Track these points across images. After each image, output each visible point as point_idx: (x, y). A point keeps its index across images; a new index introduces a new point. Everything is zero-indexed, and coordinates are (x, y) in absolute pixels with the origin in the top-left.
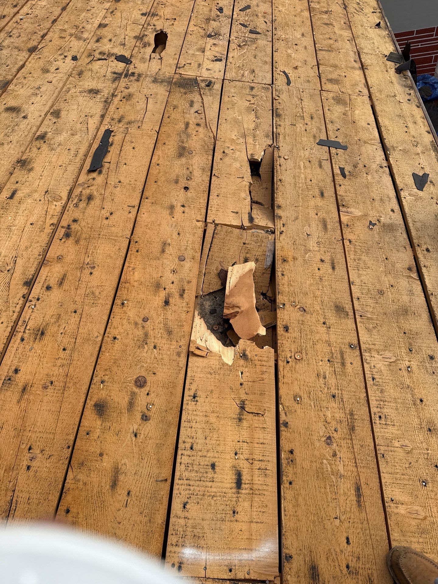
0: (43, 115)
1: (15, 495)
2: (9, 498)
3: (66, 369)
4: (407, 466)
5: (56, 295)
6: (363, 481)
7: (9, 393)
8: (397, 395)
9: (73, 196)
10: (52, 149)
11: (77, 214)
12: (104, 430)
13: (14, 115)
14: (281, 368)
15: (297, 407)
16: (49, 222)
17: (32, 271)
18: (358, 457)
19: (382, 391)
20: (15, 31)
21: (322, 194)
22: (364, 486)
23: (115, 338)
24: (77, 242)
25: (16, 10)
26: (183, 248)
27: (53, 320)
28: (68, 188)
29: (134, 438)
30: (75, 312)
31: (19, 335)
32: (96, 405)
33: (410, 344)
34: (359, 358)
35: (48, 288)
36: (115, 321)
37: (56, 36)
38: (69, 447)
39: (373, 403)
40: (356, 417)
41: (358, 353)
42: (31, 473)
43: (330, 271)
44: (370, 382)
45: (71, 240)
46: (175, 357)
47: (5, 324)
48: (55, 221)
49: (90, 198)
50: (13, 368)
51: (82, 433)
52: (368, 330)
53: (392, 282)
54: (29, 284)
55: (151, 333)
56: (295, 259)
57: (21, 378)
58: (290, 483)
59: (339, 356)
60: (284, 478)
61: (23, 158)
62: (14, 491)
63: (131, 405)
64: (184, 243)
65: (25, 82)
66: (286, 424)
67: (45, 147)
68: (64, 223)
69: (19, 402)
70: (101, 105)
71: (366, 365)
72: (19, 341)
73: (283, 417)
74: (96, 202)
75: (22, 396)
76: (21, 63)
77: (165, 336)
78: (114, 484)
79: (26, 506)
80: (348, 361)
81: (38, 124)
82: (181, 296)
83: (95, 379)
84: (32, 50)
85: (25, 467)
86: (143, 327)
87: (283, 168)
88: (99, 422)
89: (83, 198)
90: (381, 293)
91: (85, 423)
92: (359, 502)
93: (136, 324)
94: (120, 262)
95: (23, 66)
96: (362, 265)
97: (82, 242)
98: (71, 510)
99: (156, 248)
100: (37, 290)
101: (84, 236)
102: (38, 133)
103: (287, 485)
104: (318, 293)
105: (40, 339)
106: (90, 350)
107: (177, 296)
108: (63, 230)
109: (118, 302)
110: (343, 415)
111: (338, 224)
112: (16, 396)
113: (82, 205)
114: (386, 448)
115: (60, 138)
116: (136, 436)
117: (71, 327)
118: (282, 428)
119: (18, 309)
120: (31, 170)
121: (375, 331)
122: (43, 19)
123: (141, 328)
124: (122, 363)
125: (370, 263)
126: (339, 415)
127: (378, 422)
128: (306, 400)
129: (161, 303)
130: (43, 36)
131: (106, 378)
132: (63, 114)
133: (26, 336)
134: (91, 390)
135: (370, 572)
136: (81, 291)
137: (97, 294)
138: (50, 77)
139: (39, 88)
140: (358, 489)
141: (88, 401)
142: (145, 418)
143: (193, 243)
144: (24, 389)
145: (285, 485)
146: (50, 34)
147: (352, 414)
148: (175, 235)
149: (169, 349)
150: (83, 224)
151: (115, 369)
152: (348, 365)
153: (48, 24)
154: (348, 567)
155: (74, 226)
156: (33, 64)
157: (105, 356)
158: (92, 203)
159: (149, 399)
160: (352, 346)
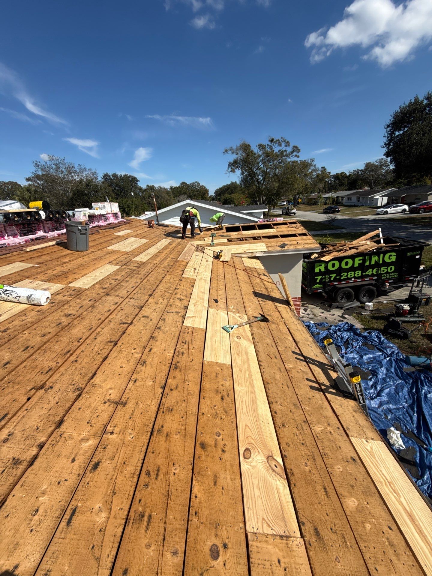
0: (158, 319)
2: (167, 489)
3: (184, 426)
4: (343, 478)
5: (175, 393)
6: (326, 485)
7: (161, 437)
8: (328, 444)
9: (176, 352)
10: (164, 333)
11: (178, 360)
12: (207, 456)
13: (146, 319)
14: (278, 431)
15: (289, 448)
16: (168, 362)
17: (164, 382)
18: (321, 473)
19: (322, 443)
20: (142, 288)
21: (276, 358)
22: (327, 488)
23: (203, 414)
24: (180, 371)
25: (142, 280)
26: (225, 376)
27: (175, 404)
28: (174, 349)
30: (184, 401)
31: (162, 410)
32: (200, 444)
33: (328, 422)
34: (308, 427)
35: (171, 390)
36: (202, 406)
37: (159, 291)
38: (191, 464)
39: (320, 448)
40: (314, 454)
41: (307, 425)
42: (176, 476)
43: (287, 389)
44: (316, 438)
45: (178, 370)
46: (231, 423)
47: (155, 405)
48: (170, 362)
49: (183, 353)
50: (161, 425)
51: (196, 458)
52: (309, 415)
53: (313, 395)
54: (164, 388)
55: (218, 412)
56: (272, 383)
57: (165, 430)
58: (295, 485)
59: (300, 426)
60: (291, 482)
61: (153, 336)
62: (169, 485)
63: (216, 445)
64: (224, 374)
65: (149, 307)
66: (286, 456)
67: (161, 332)
68: (174, 363)
69: (165, 441)
70: (181, 318)
71: (312, 431)
72: (162, 413)
73: (284, 453)
74: (186, 355)
75: (166, 439)
76: (147, 300)
77: (225, 413)
78: (215, 484)
79: (176, 493)
80: (304, 428)
81: (157, 323)
82: (228, 396)
83: (198, 432)
84: (150, 295)
85: (172, 474)
86: (214, 409)
87: (258, 346)
88: (203, 452)
89: (180, 353)
90: (310, 399)
91: (197, 452)
92: (327, 495)
93: (211, 408)
94: (200, 380)
95: (147, 301)
96: (299, 387)
97: (183, 371)
98: (198, 496)
99: (214, 375)
100: (166, 389)
101: (183, 368)
102: (157, 327)
103: (293, 486)
104: (285, 398)
105: (171, 412)
106: (193, 419)
107: (226, 396)
108: (174, 366)
109: (202, 397)
110: (309, 453)
111: (285, 370)
112: (164, 438)
113: (180, 356)
114: (331, 469)
115: (167, 329)
116: (221, 460)
117: (183, 407)
118: (285, 458)
119: (160, 399)
120: (156, 341)
121: (312, 415)
122: (153, 284)
124: (208, 425)
125: (302, 386)
126: (308, 452)
127: (324, 456)
128: (291, 445)
129: (220, 399)
130: (154, 291)
131: (203, 432)
132: (166, 320)
133: (165, 410)
134: (197, 437)
135: (342, 532)
136: (185, 392)
137: (192, 393)
138: (159, 305)
139: (155, 309)
140: (325, 489)
141: (197, 442)
142: (223, 451)
143: (228, 374)
144: (167, 435)
145: (292, 486)
146: (157, 290)
147: (313, 453)
148: (220, 370)
149: (227, 420)
150: (182, 364)
151: (206, 427)
152: (305, 430)
153: (155, 286)
154: (331, 529)
155: (178, 364)
156: (151, 300)
157: (200, 422)
158: (184, 355)
159: (223, 442)
160: (304, 422)
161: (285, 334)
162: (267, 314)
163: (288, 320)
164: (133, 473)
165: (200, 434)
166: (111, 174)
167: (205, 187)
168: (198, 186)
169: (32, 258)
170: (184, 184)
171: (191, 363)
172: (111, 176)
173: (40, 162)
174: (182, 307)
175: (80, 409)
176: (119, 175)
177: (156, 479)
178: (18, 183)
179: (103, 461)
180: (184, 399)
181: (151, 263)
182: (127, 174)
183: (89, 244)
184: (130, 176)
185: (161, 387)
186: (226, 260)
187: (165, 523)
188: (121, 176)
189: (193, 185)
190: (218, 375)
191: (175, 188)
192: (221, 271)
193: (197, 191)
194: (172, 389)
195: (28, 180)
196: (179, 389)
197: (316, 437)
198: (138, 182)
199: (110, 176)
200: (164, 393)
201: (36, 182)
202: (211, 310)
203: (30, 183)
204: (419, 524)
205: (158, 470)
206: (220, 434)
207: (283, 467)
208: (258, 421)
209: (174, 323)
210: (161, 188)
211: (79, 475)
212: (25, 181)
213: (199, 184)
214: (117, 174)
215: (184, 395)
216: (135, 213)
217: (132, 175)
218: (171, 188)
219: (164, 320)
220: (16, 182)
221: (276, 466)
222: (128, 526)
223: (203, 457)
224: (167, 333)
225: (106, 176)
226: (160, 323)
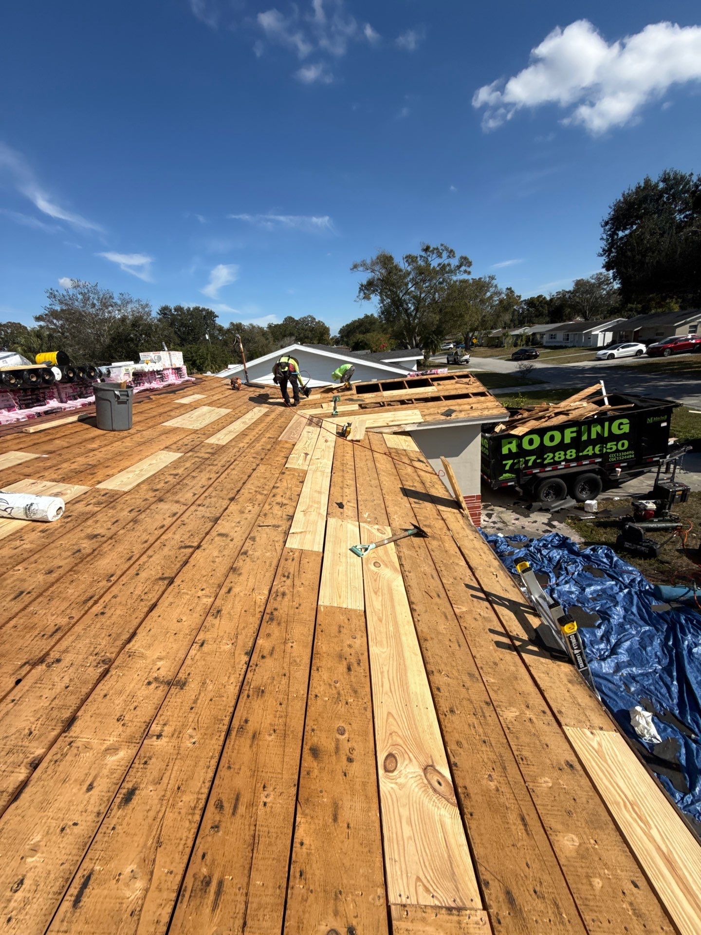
0: (244, 539)
1: (257, 829)
2: (252, 832)
3: (284, 719)
4: (553, 799)
5: (269, 662)
6: (525, 812)
7: (242, 739)
8: (527, 740)
9: (272, 592)
10: (253, 562)
11: (275, 606)
12: (321, 770)
13: (224, 538)
14: (442, 720)
15: (461, 751)
16: (258, 610)
17: (250, 644)
18: (515, 792)
19: (517, 738)
20: (218, 488)
21: (439, 596)
22: (527, 817)
23: (316, 696)
24: (279, 624)
25: (218, 475)
26: (353, 630)
27: (269, 681)
28: (268, 587)
29: (344, 777)
30: (285, 675)
31: (246, 693)
32: (311, 749)
33: (526, 702)
34: (494, 712)
35: (263, 657)
36: (314, 683)
37: (247, 491)
38: (295, 785)
39: (514, 748)
40: (504, 758)
41: (492, 709)
42: (268, 809)
43: (458, 648)
44: (507, 731)
45: (275, 623)
46: (363, 711)
47: (234, 684)
48: (262, 609)
49: (284, 594)
50: (244, 719)
51: (303, 773)
52: (495, 692)
53: (501, 656)
54: (250, 654)
55: (342, 692)
56: (432, 639)
57: (251, 727)
58: (471, 815)
59: (480, 710)
60: (465, 810)
61: (234, 566)
62: (255, 825)
63: (337, 749)
64: (353, 626)
65: (229, 518)
66: (456, 765)
67: (248, 559)
68: (268, 611)
69: (251, 747)
70: (282, 535)
71: (500, 718)
72: (246, 697)
73: (452, 759)
74: (288, 597)
75: (253, 742)
76: (225, 507)
77: (353, 694)
78: (335, 819)
79: (267, 839)
80: (487, 714)
81: (242, 544)
82: (359, 664)
83: (307, 728)
84: (232, 499)
85: (262, 803)
86: (335, 687)
87: (409, 577)
88: (315, 764)
89: (279, 594)
90: (495, 664)
91: (304, 764)
92: (526, 830)
93: (330, 685)
94: (311, 638)
95: (226, 509)
96: (477, 644)
97: (283, 625)
98: (305, 842)
99: (334, 629)
100: (255, 657)
101: (283, 620)
102: (242, 551)
103: (469, 816)
104: (454, 664)
105: (262, 696)
106: (300, 705)
107: (355, 665)
108: (268, 616)
109: (314, 668)
110: (495, 757)
111: (454, 616)
112: (249, 742)
113: (279, 598)
114: (533, 784)
115: (257, 554)
116: (345, 775)
117: (283, 686)
118: (454, 768)
119: (243, 673)
120: (240, 574)
121: (499, 692)
122: (237, 481)
123: (334, 688)
124: (325, 716)
125: (482, 643)
126: (492, 756)
127: (521, 762)
128: (465, 745)
129: (345, 670)
130: (238, 491)
131: (315, 727)
132: (257, 539)
133: (251, 693)
134: (305, 737)
135: (553, 896)
136: (287, 660)
137: (298, 662)
138: (245, 516)
139: (239, 522)
140: (523, 819)
141: (304, 746)
142: (350, 760)
143: (360, 626)
144: (254, 737)
145: (467, 816)
146: (242, 491)
147: (501, 757)
148: (346, 621)
149: (357, 705)
150: (281, 611)
151: (320, 719)
152: (488, 718)
153: (240, 484)
154: (535, 892)
155: (275, 613)
156: (233, 507)
157: (312, 710)
158: (286, 597)
159: (350, 745)
160: (487, 703)
161: (454, 556)
162: (425, 523)
163: (458, 533)
164: (193, 806)
165: (310, 732)
166: (172, 306)
167: (324, 324)
168: (312, 322)
169: (38, 443)
170: (289, 320)
171: (296, 610)
172: (173, 311)
173: (57, 291)
174: (284, 517)
175: (105, 696)
176: (185, 308)
177: (234, 814)
178: (23, 324)
179: (142, 786)
180: (284, 671)
181: (234, 447)
182: (198, 305)
183: (133, 418)
184: (204, 309)
185: (246, 653)
186: (358, 438)
187: (247, 894)
188: (189, 309)
189: (304, 320)
190: (342, 629)
191: (276, 326)
192: (349, 457)
193: (311, 331)
194: (265, 655)
195: (38, 319)
196: (275, 656)
197: (506, 729)
198: (217, 318)
199: (171, 310)
200: (251, 664)
201: (52, 323)
202: (331, 521)
203: (42, 323)
204: (684, 874)
205: (237, 799)
206: (344, 730)
207: (451, 783)
208: (408, 704)
209: (270, 543)
210: (253, 327)
211: (99, 814)
212: (33, 320)
213: (314, 319)
214: (182, 306)
215: (285, 665)
216: (212, 368)
217: (206, 308)
218: (270, 326)
219: (253, 539)
220: (19, 324)
221: (440, 783)
222: (181, 902)
223: (316, 772)
224: (258, 562)
225: (164, 311)
226: (247, 544)
